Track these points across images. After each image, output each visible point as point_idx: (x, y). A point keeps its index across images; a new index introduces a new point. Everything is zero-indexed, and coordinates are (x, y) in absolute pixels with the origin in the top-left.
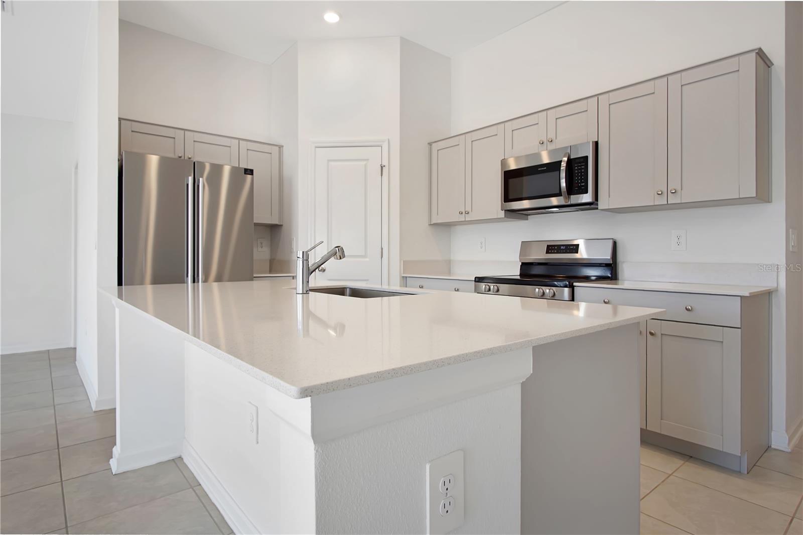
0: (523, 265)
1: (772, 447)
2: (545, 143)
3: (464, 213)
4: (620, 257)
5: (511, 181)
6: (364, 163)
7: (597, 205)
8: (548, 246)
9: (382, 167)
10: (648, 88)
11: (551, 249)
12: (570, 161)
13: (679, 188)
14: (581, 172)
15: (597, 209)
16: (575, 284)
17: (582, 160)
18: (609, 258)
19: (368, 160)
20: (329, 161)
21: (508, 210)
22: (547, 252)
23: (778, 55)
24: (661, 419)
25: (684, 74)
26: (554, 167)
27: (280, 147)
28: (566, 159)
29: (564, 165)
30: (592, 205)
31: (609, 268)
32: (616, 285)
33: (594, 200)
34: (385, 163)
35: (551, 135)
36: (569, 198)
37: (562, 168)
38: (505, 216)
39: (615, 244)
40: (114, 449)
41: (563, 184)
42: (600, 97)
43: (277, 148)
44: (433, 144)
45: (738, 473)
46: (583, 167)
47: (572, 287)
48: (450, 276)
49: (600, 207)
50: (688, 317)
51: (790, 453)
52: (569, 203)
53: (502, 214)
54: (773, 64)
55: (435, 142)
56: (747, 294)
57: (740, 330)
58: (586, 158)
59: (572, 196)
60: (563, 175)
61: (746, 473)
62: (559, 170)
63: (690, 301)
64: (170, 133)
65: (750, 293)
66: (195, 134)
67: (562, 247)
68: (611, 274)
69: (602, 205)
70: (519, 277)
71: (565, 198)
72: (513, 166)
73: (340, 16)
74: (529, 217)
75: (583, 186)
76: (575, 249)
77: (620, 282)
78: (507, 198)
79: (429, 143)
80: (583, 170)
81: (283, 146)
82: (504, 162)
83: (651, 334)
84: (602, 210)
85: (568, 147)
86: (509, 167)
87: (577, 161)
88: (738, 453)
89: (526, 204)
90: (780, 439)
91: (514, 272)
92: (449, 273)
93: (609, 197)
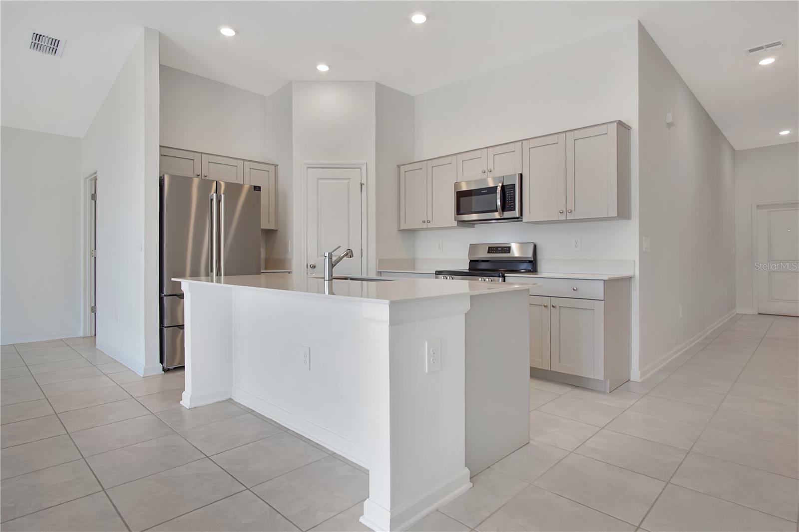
0: (471, 261)
1: (631, 380)
2: (486, 172)
3: (426, 221)
4: (539, 257)
5: (462, 199)
6: (347, 181)
7: (522, 218)
8: (489, 247)
9: (361, 185)
10: (553, 139)
11: (492, 249)
12: (503, 187)
13: (573, 209)
14: (511, 195)
15: (522, 221)
16: (506, 275)
17: (511, 187)
18: (531, 256)
19: (350, 179)
20: (318, 179)
21: (460, 221)
22: (488, 252)
23: (634, 122)
24: (560, 362)
25: (576, 132)
26: (493, 190)
27: (276, 166)
28: (500, 184)
29: (499, 189)
30: (518, 219)
31: (531, 263)
32: (536, 274)
33: (520, 216)
34: (364, 181)
35: (491, 167)
36: (503, 214)
37: (498, 191)
38: (458, 225)
39: (535, 246)
40: (184, 394)
41: (499, 203)
42: (524, 142)
43: (273, 166)
44: (402, 167)
45: (605, 393)
46: (512, 192)
47: (504, 277)
48: (414, 270)
49: (523, 221)
50: (573, 294)
51: (641, 383)
52: (503, 217)
53: (455, 224)
54: (631, 128)
55: (403, 165)
56: (607, 279)
57: (603, 302)
58: (514, 185)
59: (505, 213)
60: (499, 196)
61: (608, 392)
62: (496, 193)
63: (576, 284)
64: (191, 156)
65: (609, 278)
66: (210, 156)
67: (499, 249)
68: (533, 268)
69: (525, 219)
70: (468, 271)
71: (500, 214)
72: (464, 188)
73: (330, 67)
74: (475, 225)
75: (512, 205)
76: (508, 249)
77: (539, 273)
78: (459, 211)
79: (398, 166)
80: (512, 194)
81: (278, 165)
82: (457, 185)
83: (553, 307)
84: (525, 222)
85: (501, 177)
86: (461, 188)
87: (508, 187)
88: (602, 378)
89: (474, 217)
90: (635, 374)
91: (465, 267)
92: (414, 269)
93: (530, 213)
